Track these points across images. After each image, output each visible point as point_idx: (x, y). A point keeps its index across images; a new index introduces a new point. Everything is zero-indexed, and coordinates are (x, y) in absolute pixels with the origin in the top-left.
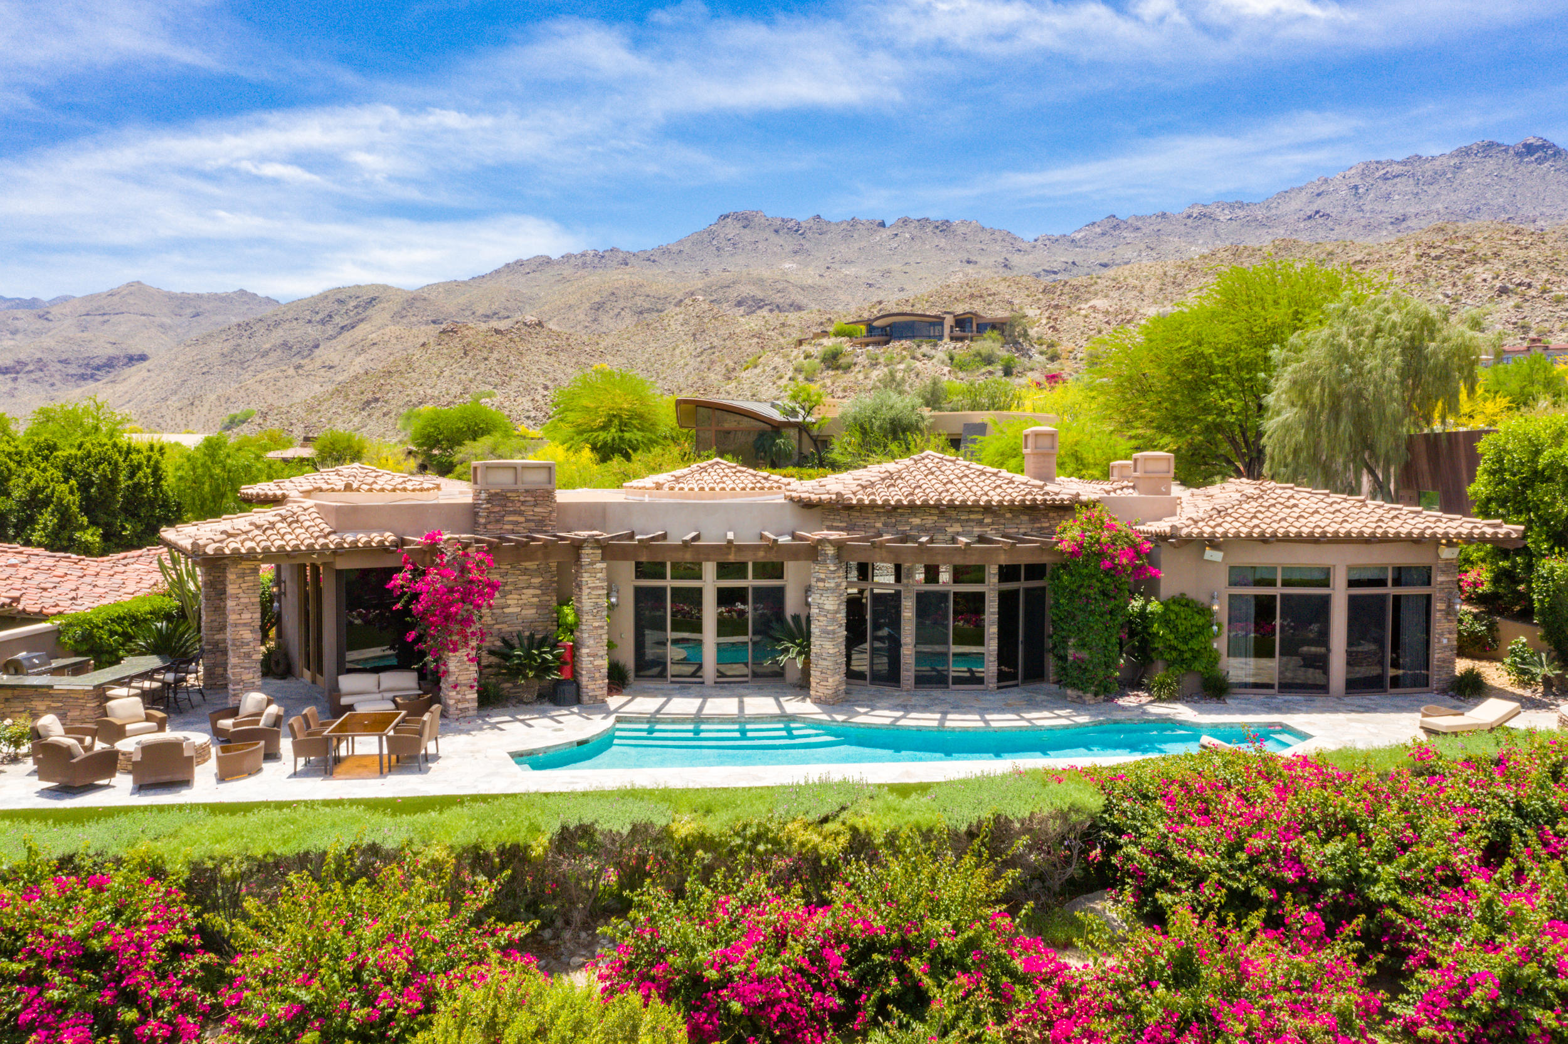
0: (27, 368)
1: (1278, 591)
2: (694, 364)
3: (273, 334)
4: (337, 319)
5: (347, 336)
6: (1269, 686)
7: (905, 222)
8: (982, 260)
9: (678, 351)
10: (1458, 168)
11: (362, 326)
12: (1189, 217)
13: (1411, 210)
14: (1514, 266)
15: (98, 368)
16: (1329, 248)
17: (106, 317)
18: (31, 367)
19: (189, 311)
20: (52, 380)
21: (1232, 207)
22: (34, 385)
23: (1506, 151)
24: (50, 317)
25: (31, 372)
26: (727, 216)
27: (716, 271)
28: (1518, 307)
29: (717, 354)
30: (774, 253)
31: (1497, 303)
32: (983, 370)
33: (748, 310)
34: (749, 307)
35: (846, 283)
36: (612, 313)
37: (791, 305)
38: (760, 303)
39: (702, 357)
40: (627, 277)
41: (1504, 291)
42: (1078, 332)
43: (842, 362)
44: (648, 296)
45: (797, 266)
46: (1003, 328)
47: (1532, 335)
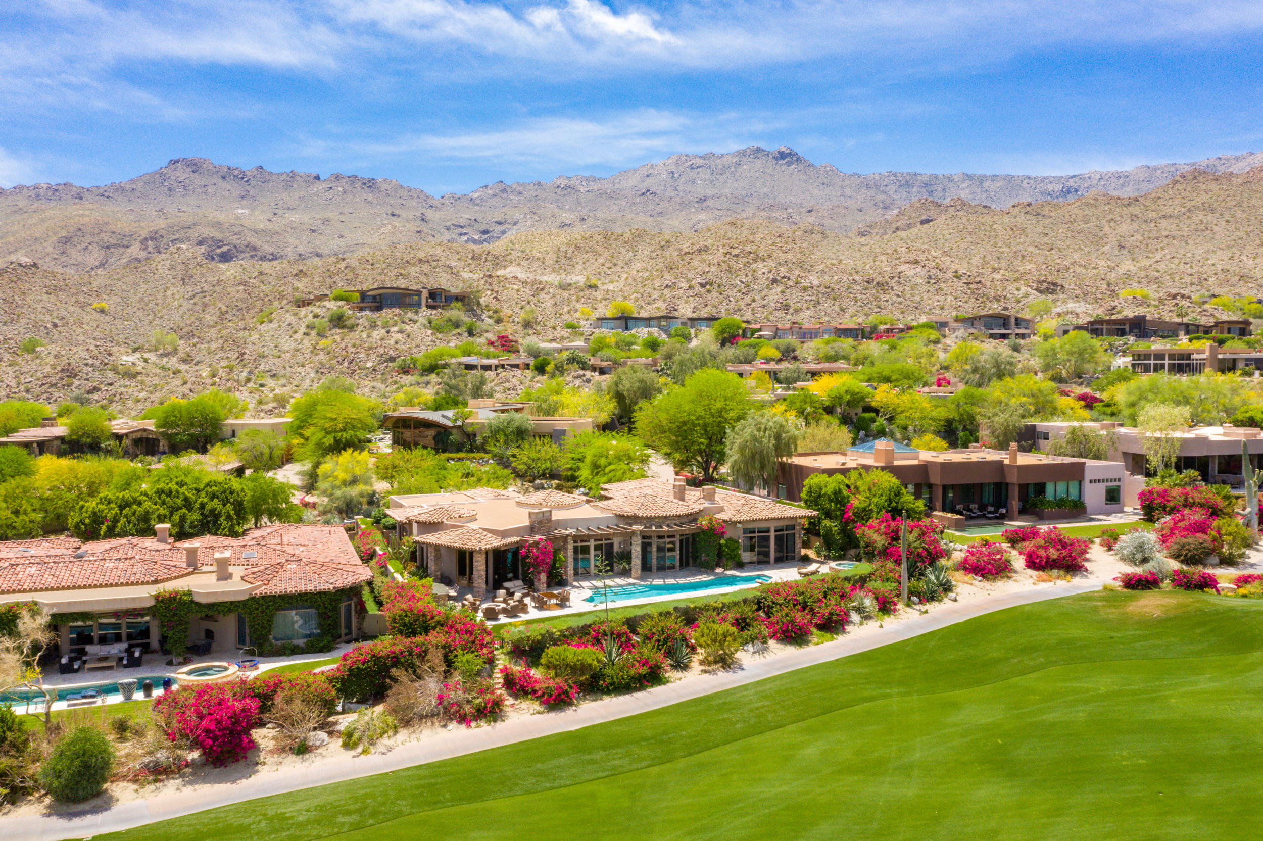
1: (756, 535)
2: (187, 305)
6: (754, 563)
7: (338, 177)
8: (404, 214)
9: (169, 293)
10: (738, 164)
12: (558, 187)
13: (710, 192)
14: (780, 264)
16: (667, 238)
21: (588, 180)
23: (768, 155)
26: (177, 161)
27: (171, 210)
28: (783, 292)
29: (208, 298)
30: (224, 197)
31: (771, 289)
32: (454, 332)
33: (209, 249)
34: (209, 246)
35: (292, 228)
36: (79, 247)
37: (247, 246)
38: (219, 243)
39: (195, 300)
40: (87, 212)
41: (774, 281)
42: (514, 302)
43: (348, 323)
44: (114, 233)
45: (247, 211)
46: (464, 299)
47: (791, 311)
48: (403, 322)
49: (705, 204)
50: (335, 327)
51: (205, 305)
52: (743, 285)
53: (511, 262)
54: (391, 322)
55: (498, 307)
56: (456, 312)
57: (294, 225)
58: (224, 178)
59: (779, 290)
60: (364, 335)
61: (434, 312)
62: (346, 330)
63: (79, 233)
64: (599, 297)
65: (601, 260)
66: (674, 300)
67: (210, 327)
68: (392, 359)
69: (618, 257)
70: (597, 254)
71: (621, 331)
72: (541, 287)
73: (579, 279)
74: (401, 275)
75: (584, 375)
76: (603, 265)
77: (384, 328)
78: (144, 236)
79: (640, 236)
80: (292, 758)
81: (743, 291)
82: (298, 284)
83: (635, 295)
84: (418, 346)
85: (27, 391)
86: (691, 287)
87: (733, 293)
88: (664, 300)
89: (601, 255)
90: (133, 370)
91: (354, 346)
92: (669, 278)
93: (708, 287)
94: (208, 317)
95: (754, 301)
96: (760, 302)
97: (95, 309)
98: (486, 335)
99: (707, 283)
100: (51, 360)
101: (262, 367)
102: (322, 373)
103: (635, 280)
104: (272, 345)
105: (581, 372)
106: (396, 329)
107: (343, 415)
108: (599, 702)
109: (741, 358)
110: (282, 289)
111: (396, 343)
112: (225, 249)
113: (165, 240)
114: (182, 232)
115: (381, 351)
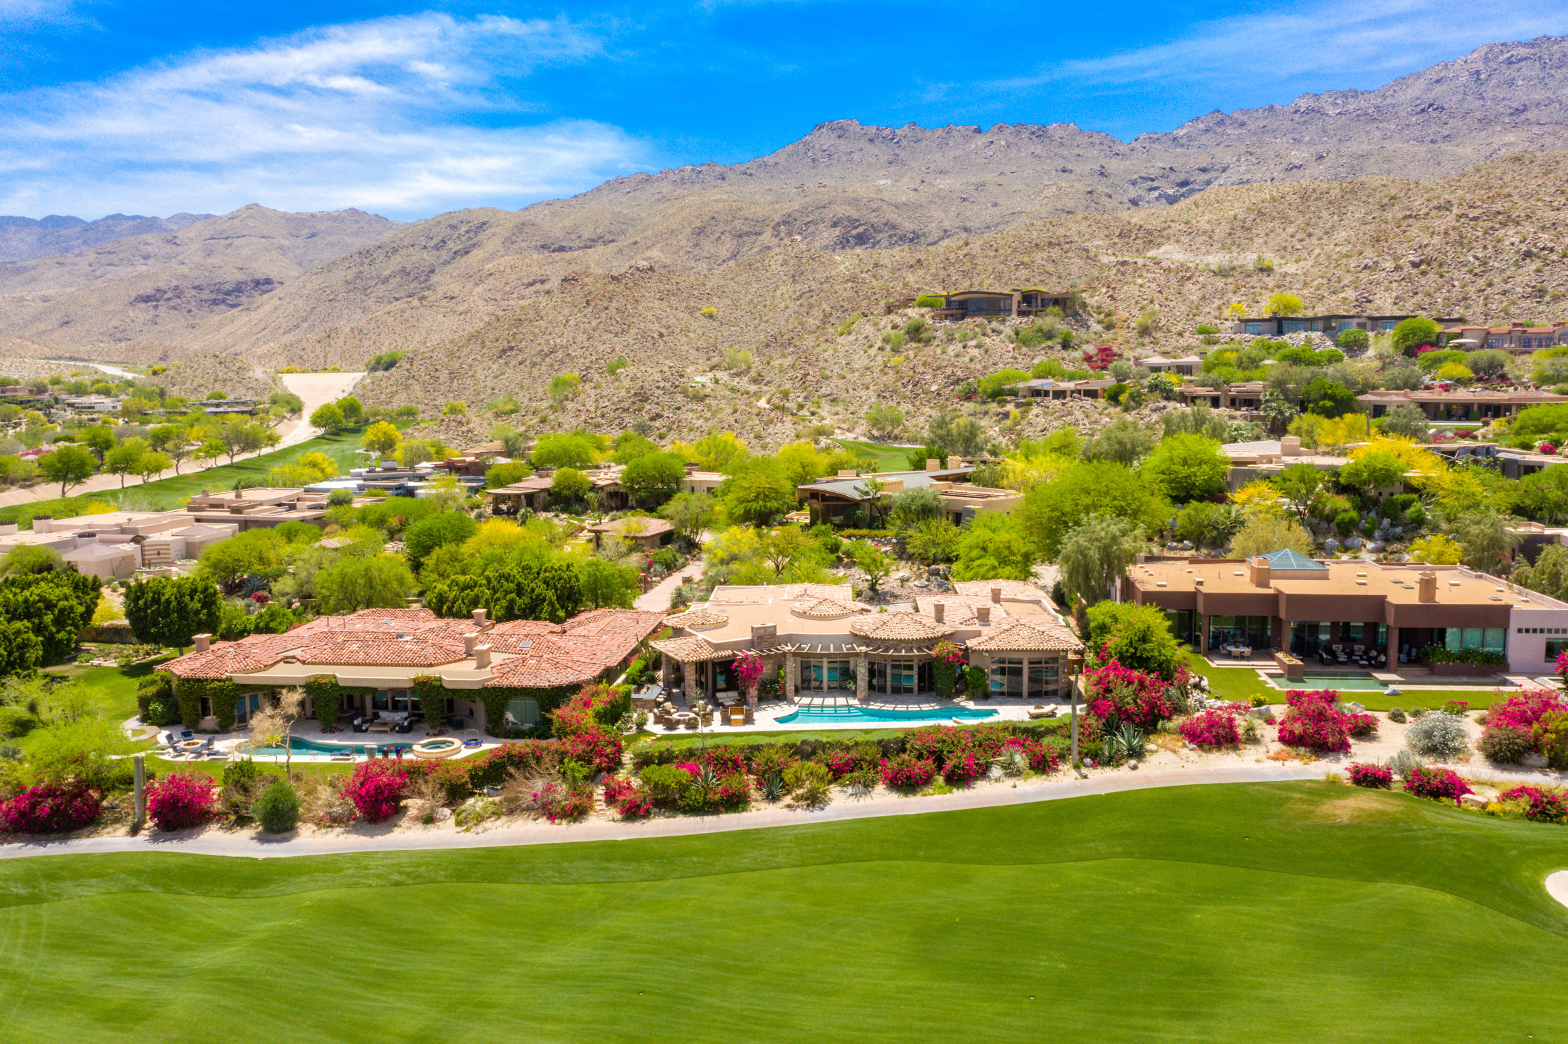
0: (166, 296)
1: (1007, 665)
2: (794, 306)
3: (392, 260)
4: (450, 244)
5: (463, 261)
6: (1004, 695)
7: (1002, 128)
8: (1078, 168)
9: (778, 293)
11: (474, 252)
13: (1534, 98)
14: (1542, 228)
15: (228, 293)
16: (1393, 192)
17: (229, 241)
18: (169, 295)
19: (305, 232)
20: (189, 307)
21: (1345, 96)
22: (172, 312)
24: (177, 241)
25: (170, 299)
27: (811, 185)
28: (1538, 271)
29: (815, 298)
30: (870, 164)
31: (1521, 267)
32: (1044, 345)
33: (843, 231)
34: (845, 227)
35: (940, 198)
36: (712, 238)
37: (885, 225)
38: (854, 223)
39: (802, 301)
40: (725, 196)
41: (1528, 254)
42: (1133, 302)
43: (924, 336)
44: (746, 219)
45: (889, 182)
46: (1065, 303)
47: (1547, 298)
48: (984, 334)
49: (1523, 117)
50: (912, 340)
51: (811, 306)
52: (1477, 263)
53: (1169, 239)
54: (971, 334)
55: (1111, 308)
56: (1051, 320)
57: (943, 194)
58: (871, 140)
59: (1534, 267)
60: (939, 351)
61: (1025, 319)
62: (921, 345)
63: (712, 222)
64: (1271, 284)
65: (1291, 230)
66: (1370, 287)
67: (810, 333)
68: (958, 381)
69: (1316, 224)
70: (1286, 220)
71: (1270, 336)
72: (1188, 274)
73: (1249, 259)
74: (1022, 263)
75: (1164, 408)
76: (1293, 236)
77: (961, 342)
78: (777, 220)
79: (1353, 192)
80: (420, 826)
81: (1477, 271)
82: (911, 278)
83: (1320, 280)
84: (995, 364)
85: (603, 416)
86: (1398, 268)
87: (1460, 275)
88: (1356, 288)
89: (1291, 222)
90: (702, 392)
91: (924, 364)
92: (1370, 255)
93: (1423, 267)
94: (811, 321)
95: (1490, 285)
96: (1500, 287)
97: (703, 315)
98: (1084, 347)
99: (1422, 262)
100: (627, 383)
101: (823, 390)
102: (884, 397)
103: (1329, 257)
104: (844, 362)
105: (1163, 403)
106: (974, 343)
107: (756, 484)
108: (671, 820)
109: (1398, 381)
110: (891, 285)
111: (971, 360)
112: (861, 229)
113: (798, 223)
114: (817, 213)
115: (949, 371)
